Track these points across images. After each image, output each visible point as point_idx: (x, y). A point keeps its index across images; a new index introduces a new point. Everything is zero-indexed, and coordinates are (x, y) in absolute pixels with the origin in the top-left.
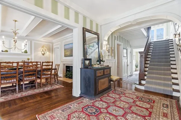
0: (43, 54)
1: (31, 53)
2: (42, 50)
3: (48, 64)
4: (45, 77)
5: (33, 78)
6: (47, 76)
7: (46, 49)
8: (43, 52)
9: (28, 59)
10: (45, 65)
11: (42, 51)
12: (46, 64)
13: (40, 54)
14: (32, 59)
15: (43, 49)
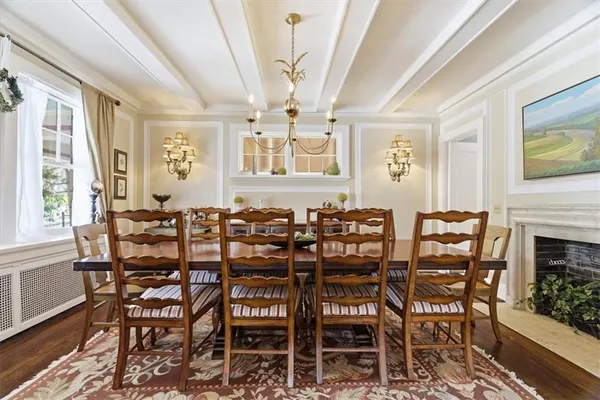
0: (397, 176)
1: (350, 175)
2: (391, 155)
3: (455, 228)
4: (428, 310)
5: (362, 311)
6: (445, 309)
7: (408, 150)
8: (394, 168)
9: (343, 199)
10: (435, 237)
11: (391, 161)
12: (442, 228)
13: (383, 173)
14: (353, 197)
15: (395, 150)
